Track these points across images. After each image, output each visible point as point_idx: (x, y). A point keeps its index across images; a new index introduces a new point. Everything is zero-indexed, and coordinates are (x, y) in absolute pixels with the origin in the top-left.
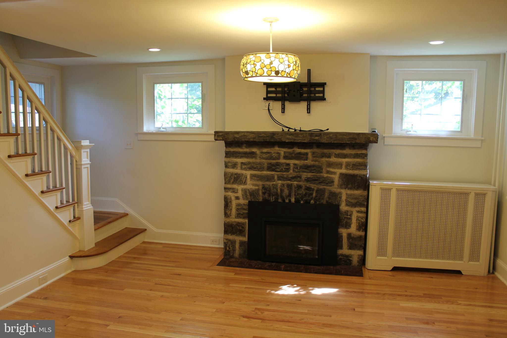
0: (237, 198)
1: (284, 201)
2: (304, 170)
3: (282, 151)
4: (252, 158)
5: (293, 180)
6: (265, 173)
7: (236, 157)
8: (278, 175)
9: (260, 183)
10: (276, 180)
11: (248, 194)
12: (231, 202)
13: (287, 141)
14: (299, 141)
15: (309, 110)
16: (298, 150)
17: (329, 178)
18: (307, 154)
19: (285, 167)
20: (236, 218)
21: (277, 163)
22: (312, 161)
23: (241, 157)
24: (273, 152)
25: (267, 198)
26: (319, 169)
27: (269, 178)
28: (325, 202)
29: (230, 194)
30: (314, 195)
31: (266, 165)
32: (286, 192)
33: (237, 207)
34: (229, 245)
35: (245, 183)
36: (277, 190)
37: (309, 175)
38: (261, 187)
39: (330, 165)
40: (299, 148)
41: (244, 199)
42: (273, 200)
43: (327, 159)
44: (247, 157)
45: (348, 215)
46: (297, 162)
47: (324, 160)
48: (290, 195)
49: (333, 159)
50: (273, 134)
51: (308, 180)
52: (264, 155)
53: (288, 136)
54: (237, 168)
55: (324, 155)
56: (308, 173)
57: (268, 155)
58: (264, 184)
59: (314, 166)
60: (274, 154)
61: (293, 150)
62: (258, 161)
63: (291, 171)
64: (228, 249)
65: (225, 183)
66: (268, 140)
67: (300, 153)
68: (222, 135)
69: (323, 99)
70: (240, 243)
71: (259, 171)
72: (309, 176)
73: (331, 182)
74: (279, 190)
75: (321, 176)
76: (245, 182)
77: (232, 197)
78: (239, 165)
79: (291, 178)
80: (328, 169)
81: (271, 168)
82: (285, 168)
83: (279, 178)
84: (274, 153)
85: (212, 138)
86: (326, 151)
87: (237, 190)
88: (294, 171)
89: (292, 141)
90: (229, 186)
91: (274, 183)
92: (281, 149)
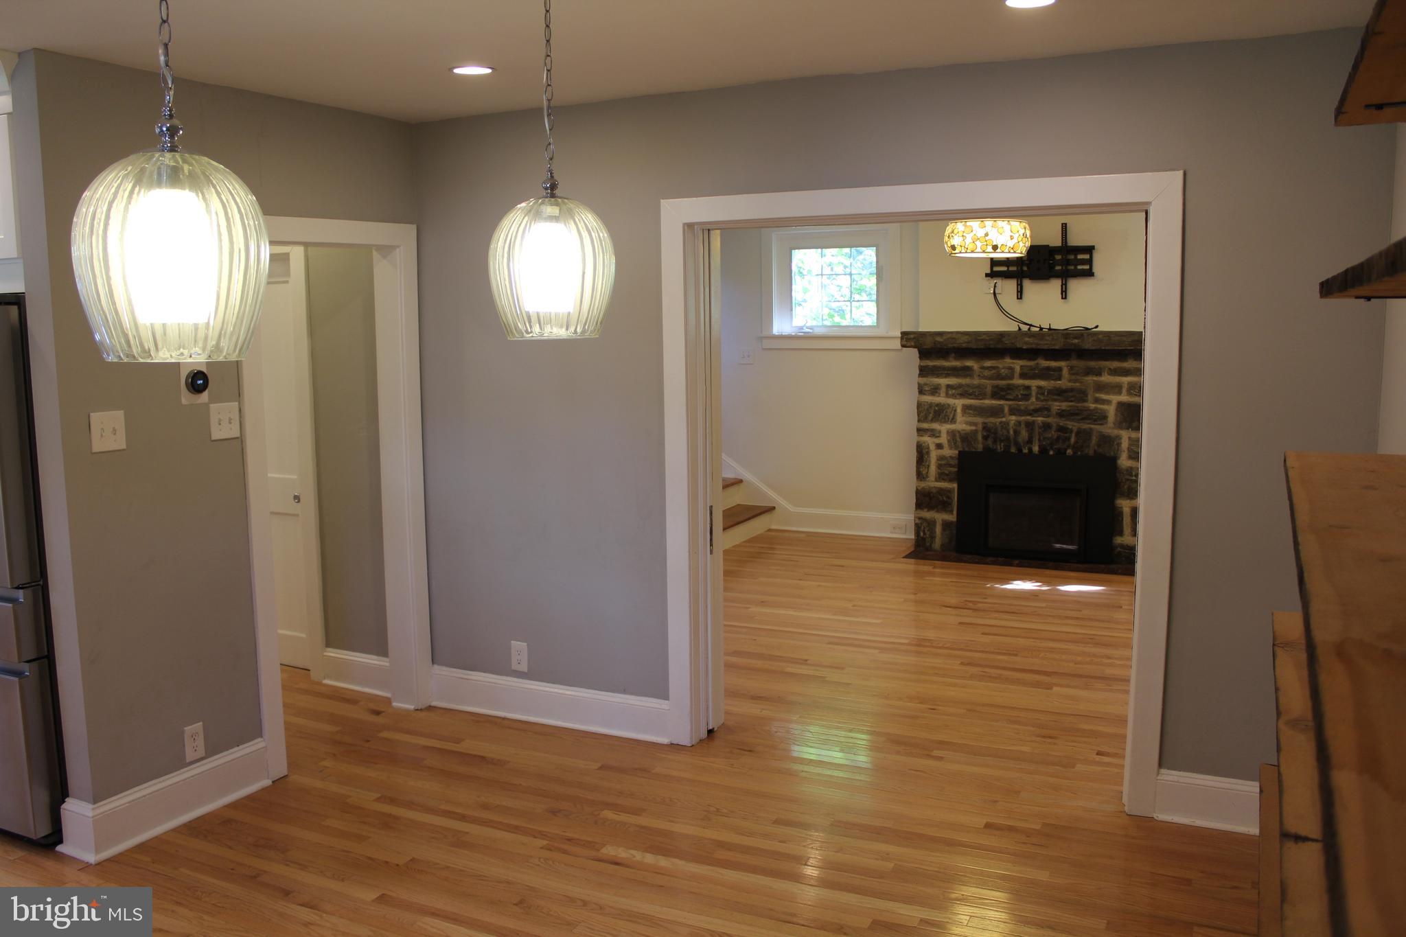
0: (939, 446)
1: (1020, 450)
2: (1055, 397)
3: (1018, 365)
4: (965, 376)
5: (1036, 415)
6: (987, 402)
7: (938, 376)
8: (1010, 406)
9: (979, 420)
10: (1007, 415)
11: (958, 440)
12: (928, 453)
13: (1024, 347)
14: (1046, 347)
15: (1064, 294)
16: (1045, 363)
17: (1099, 411)
18: (1060, 369)
19: (1022, 392)
20: (936, 481)
21: (1009, 385)
22: (1070, 381)
23: (947, 376)
24: (1001, 366)
25: (991, 446)
26: (1081, 395)
27: (996, 412)
28: (1091, 453)
29: (926, 439)
30: (1073, 440)
31: (989, 390)
32: (1024, 434)
33: (940, 462)
34: (924, 528)
35: (953, 421)
36: (1008, 432)
37: (1065, 405)
38: (980, 427)
39: (1101, 388)
40: (1046, 360)
41: (951, 448)
42: (1001, 448)
43: (1095, 378)
44: (957, 376)
45: (1131, 475)
46: (1042, 383)
47: (1090, 379)
48: (1030, 441)
49: (1106, 378)
50: (1002, 335)
51: (1061, 414)
52: (987, 371)
53: (1027, 339)
54: (940, 394)
55: (1089, 372)
56: (1062, 401)
57: (993, 371)
58: (986, 421)
59: (1072, 390)
60: (1003, 371)
61: (1036, 362)
62: (976, 381)
63: (1033, 399)
64: (922, 534)
65: (919, 421)
66: (992, 346)
67: (1048, 369)
68: (914, 338)
69: (1089, 274)
70: (943, 524)
71: (977, 399)
72: (1064, 408)
73: (1103, 418)
74: (1012, 432)
75: (1084, 407)
76: (953, 419)
77: (930, 445)
78: (943, 390)
79: (1033, 410)
80: (1097, 395)
81: (998, 393)
82: (1022, 394)
83: (1013, 411)
84: (1003, 368)
85: (897, 344)
86: (1092, 364)
87: (940, 432)
88: (1037, 399)
89: (1034, 346)
90: (925, 426)
91: (1004, 419)
92: (1014, 361)
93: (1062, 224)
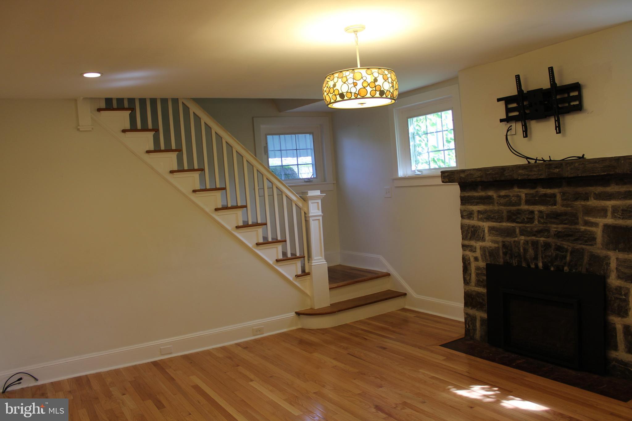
0: (476, 259)
1: (529, 266)
2: (553, 220)
3: (523, 193)
4: (489, 204)
5: (539, 236)
6: (505, 224)
7: (472, 204)
8: (520, 228)
9: (500, 239)
10: (519, 235)
11: (487, 254)
12: (469, 264)
13: (519, 179)
14: (534, 177)
15: (559, 129)
16: (543, 191)
17: (589, 233)
18: (554, 196)
19: (527, 216)
20: (475, 286)
21: (518, 210)
22: (563, 206)
23: (477, 204)
24: (511, 195)
25: (509, 261)
26: (572, 218)
27: (510, 233)
28: (584, 271)
29: (468, 253)
30: (568, 258)
31: (505, 214)
32: (531, 252)
33: (477, 271)
34: (468, 322)
35: (483, 239)
36: (519, 250)
37: (560, 227)
38: (501, 245)
39: (589, 211)
40: (543, 188)
41: (483, 261)
42: (515, 264)
43: (583, 203)
44: (484, 204)
45: (621, 294)
46: (542, 208)
47: (579, 204)
48: (536, 258)
49: (593, 203)
50: (503, 169)
51: (558, 235)
52: (502, 199)
53: (520, 171)
54: (473, 218)
55: (578, 197)
56: (558, 224)
57: (507, 199)
58: (504, 240)
59: (565, 214)
60: (513, 198)
61: (536, 190)
62: (496, 208)
63: (536, 222)
64: (467, 326)
65: (463, 239)
66: (498, 179)
67: (545, 195)
68: (448, 175)
69: (579, 108)
70: (481, 320)
71: (497, 222)
72: (560, 230)
73: (591, 239)
74: (522, 250)
75: (576, 229)
76: (483, 238)
77: (471, 257)
78: (476, 215)
79: (536, 231)
80: (586, 218)
81: (512, 217)
82: (527, 218)
83: (522, 232)
84: (513, 197)
85: (439, 181)
86: (580, 190)
87: (476, 248)
88: (539, 221)
89: (526, 177)
90: (466, 243)
91: (516, 239)
92: (521, 190)
93: (549, 68)
